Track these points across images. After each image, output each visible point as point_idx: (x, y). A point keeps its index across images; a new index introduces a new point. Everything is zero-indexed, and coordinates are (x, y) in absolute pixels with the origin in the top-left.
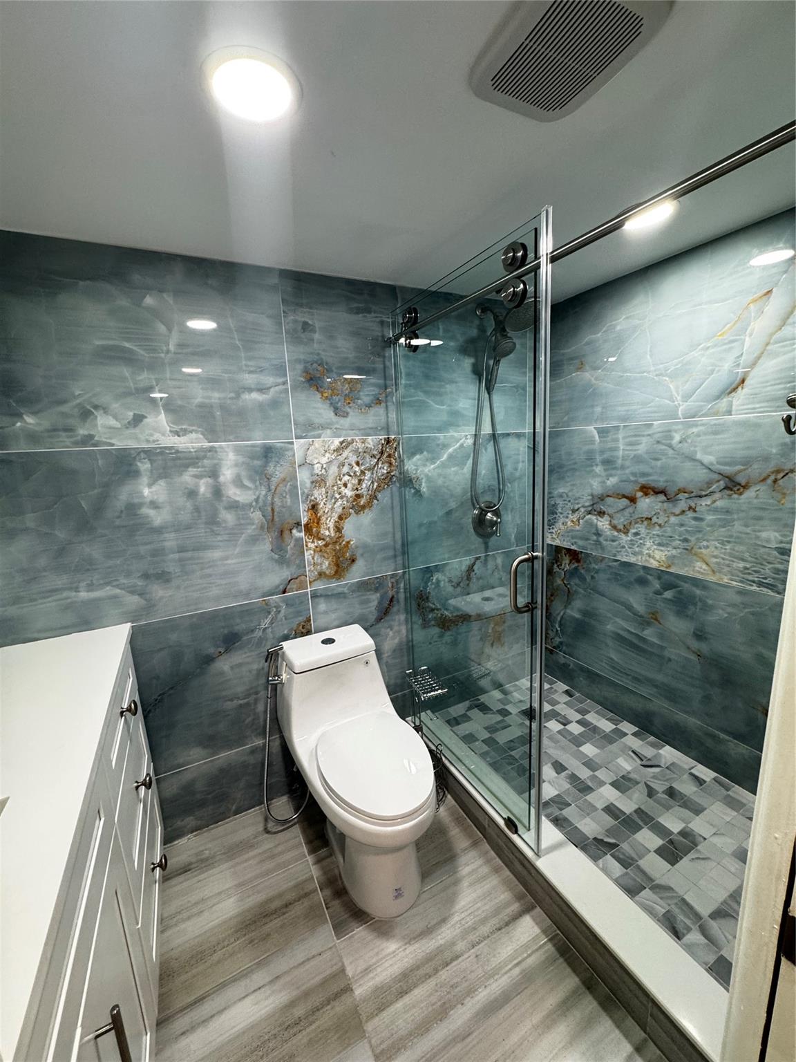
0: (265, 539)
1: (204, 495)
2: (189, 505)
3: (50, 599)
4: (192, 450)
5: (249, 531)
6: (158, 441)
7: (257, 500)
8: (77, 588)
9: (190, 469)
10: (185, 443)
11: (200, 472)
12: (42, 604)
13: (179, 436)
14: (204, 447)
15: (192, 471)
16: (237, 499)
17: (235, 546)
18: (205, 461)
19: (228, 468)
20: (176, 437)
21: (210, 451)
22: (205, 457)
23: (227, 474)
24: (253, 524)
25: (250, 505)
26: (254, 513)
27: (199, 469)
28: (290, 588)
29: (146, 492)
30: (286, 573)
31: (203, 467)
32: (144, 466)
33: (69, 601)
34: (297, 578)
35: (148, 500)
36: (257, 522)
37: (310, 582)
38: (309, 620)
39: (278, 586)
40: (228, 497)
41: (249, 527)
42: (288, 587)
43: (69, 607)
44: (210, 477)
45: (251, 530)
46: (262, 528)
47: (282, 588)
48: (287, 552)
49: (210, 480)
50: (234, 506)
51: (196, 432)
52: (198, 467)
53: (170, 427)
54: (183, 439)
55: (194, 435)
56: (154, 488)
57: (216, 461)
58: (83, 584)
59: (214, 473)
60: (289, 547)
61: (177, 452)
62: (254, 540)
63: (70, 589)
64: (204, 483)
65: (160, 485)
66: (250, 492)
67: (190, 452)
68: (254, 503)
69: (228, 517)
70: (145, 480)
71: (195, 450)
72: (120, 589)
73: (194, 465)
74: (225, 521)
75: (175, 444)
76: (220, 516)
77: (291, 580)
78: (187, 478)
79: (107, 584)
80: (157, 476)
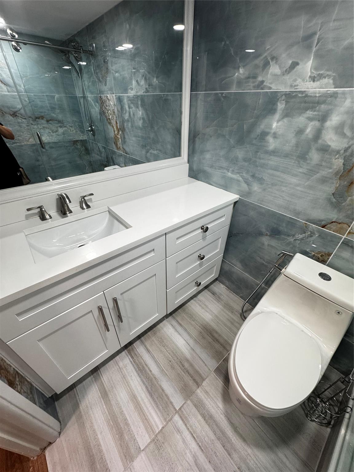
0: (333, 183)
1: (307, 135)
2: (294, 141)
3: (220, 171)
4: (318, 95)
5: (324, 172)
6: (297, 85)
7: (346, 150)
8: (229, 170)
9: (308, 112)
10: (315, 88)
11: (316, 115)
12: (217, 171)
13: (314, 81)
14: (329, 92)
15: (309, 113)
16: (329, 144)
17: (308, 179)
18: (323, 106)
19: (338, 115)
20: (312, 83)
21: (331, 97)
22: (324, 102)
23: (334, 120)
24: (330, 168)
25: (338, 152)
26: (336, 160)
27: (315, 113)
28: (329, 227)
29: (274, 125)
30: (333, 215)
31: (318, 111)
32: (281, 106)
33: (224, 174)
34: (340, 224)
35: (273, 131)
36: (335, 167)
37: (349, 233)
38: (329, 255)
39: (323, 221)
40: (323, 140)
41: (326, 169)
42: (329, 226)
43: (224, 177)
44: (319, 121)
45: (325, 172)
46: (336, 174)
47: (323, 223)
48: (345, 201)
49: (316, 123)
50: (325, 149)
51: (329, 76)
52: (315, 111)
53: (311, 72)
54: (317, 84)
55: (325, 81)
56: (280, 123)
57: (330, 107)
58: (231, 169)
59: (323, 118)
60: (350, 198)
61: (306, 96)
62: (324, 181)
63: (227, 169)
64: (312, 125)
65: (284, 122)
66: (346, 140)
67: (316, 97)
68: (342, 151)
69: (315, 156)
70: (277, 116)
71: (320, 95)
72: (242, 178)
73: (313, 108)
74: (311, 159)
75: (308, 89)
76: (310, 154)
77: (335, 222)
78: (300, 120)
79: (239, 173)
80: (287, 114)
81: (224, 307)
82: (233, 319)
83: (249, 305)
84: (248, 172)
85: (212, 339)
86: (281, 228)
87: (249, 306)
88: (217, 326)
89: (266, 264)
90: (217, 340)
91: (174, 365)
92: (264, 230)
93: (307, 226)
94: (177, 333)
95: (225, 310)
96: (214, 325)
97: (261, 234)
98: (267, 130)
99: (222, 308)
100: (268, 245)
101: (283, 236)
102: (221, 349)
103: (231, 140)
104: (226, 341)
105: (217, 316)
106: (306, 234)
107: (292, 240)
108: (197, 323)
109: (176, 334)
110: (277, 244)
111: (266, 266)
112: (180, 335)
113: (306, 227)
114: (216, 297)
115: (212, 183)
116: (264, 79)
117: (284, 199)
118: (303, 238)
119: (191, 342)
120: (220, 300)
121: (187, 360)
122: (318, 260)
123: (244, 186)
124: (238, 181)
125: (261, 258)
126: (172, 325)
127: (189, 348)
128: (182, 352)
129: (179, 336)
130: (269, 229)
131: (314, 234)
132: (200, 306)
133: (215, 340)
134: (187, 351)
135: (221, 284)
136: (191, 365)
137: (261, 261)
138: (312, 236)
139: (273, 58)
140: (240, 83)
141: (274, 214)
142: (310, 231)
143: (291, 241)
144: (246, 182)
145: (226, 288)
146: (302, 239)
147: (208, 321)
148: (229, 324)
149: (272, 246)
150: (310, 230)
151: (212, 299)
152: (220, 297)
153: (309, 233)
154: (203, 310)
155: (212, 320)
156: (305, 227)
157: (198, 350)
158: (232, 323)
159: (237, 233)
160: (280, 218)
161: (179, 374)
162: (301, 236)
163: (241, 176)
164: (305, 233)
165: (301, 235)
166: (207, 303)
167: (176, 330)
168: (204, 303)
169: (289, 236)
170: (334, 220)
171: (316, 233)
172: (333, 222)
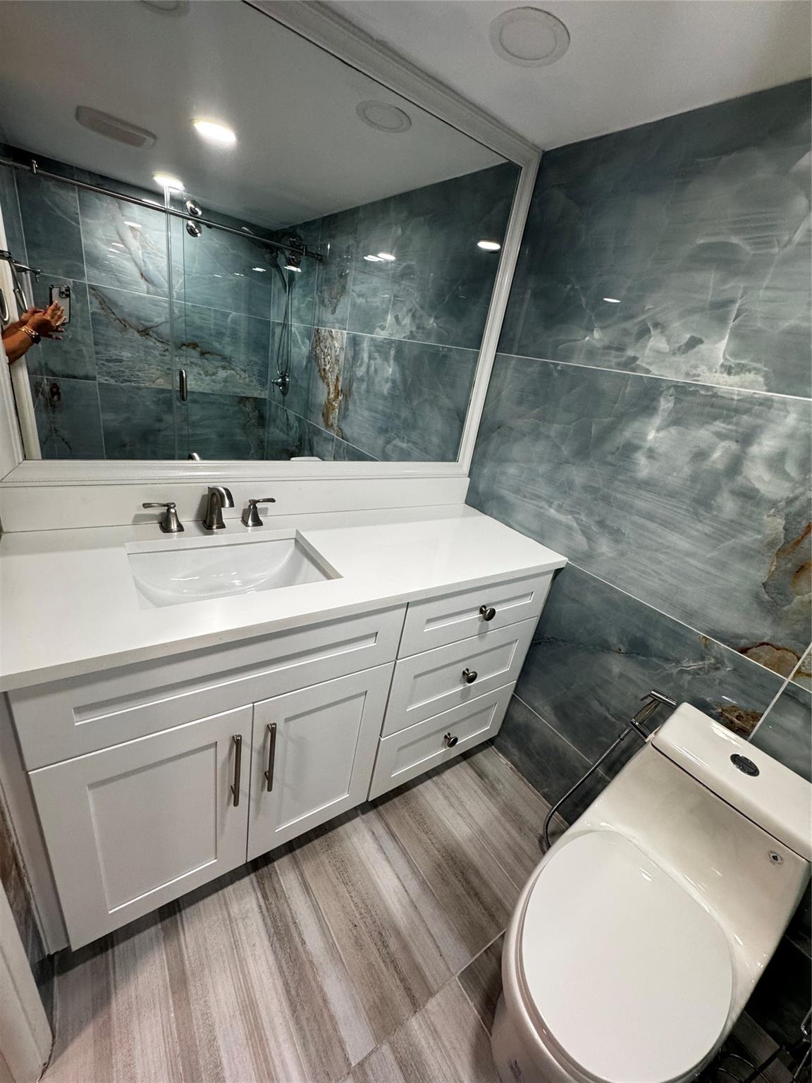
0: (764, 563)
1: (714, 462)
2: (687, 470)
3: (534, 502)
4: (736, 397)
5: (745, 538)
6: (699, 376)
7: (790, 502)
8: (552, 503)
9: (717, 423)
10: (731, 386)
11: (728, 430)
12: (528, 502)
13: (729, 373)
14: (757, 396)
15: (719, 426)
16: (758, 485)
17: (714, 547)
18: (745, 417)
19: (775, 437)
20: (725, 375)
21: (760, 404)
22: (747, 411)
23: (766, 445)
24: (759, 532)
25: (774, 504)
26: (770, 519)
27: (730, 427)
28: (755, 654)
29: (651, 435)
30: (764, 629)
31: (737, 424)
32: (666, 404)
33: (542, 511)
34: (778, 649)
35: (647, 445)
36: (768, 532)
37: (799, 672)
38: (756, 717)
39: (742, 637)
40: (745, 477)
41: (750, 533)
42: (754, 650)
43: (539, 516)
44: (737, 442)
45: (749, 538)
46: (771, 544)
47: (743, 643)
48: (789, 602)
49: (734, 446)
50: (748, 496)
51: (757, 370)
52: (729, 424)
53: (725, 359)
54: (734, 379)
55: (750, 376)
56: (661, 434)
57: (759, 421)
58: (556, 503)
59: (746, 439)
60: (799, 597)
61: (715, 395)
62: (746, 554)
63: (547, 501)
64: (723, 447)
65: (670, 432)
66: (787, 485)
67: (732, 399)
68: (783, 504)
69: (728, 506)
70: (657, 420)
71: (740, 398)
72: (577, 523)
73: (727, 419)
74: (720, 509)
75: (719, 384)
76: (719, 499)
77: (767, 644)
78: (703, 434)
79: (572, 513)
80: (676, 420)
81: (504, 813)
82: (521, 848)
83: (561, 818)
84: (590, 513)
85: (465, 890)
86: (651, 641)
87: (561, 821)
88: (481, 856)
89: (613, 720)
90: (476, 894)
91: (363, 937)
92: (613, 640)
93: (708, 645)
94: (382, 855)
95: (503, 819)
96: (472, 853)
97: (606, 647)
98: (636, 442)
99: (498, 814)
100: (621, 676)
101: (654, 659)
102: (484, 921)
103: (563, 448)
104: (498, 900)
105: (482, 832)
106: (706, 662)
107: (675, 671)
108: (434, 841)
109: (379, 857)
110: (640, 676)
111: (612, 725)
112: (389, 862)
113: (706, 646)
114: (486, 783)
115: (512, 523)
116: (637, 355)
117: (663, 580)
118: (700, 669)
119: (413, 886)
120: (494, 793)
121: (398, 933)
122: (730, 726)
123: (581, 542)
124: (570, 528)
125: (601, 704)
126: (373, 833)
127: (405, 900)
128: (387, 909)
129: (385, 864)
130: (624, 639)
131: (723, 663)
132: (446, 798)
133: (472, 893)
134: (398, 906)
135: (501, 755)
136: (405, 947)
137: (601, 710)
138: (717, 669)
139: (656, 325)
140: (591, 353)
141: (638, 608)
142: (715, 658)
143: (672, 674)
144: (584, 533)
145: (511, 768)
146: (695, 673)
147: (460, 839)
148: (510, 859)
149: (629, 680)
150: (715, 654)
151: (476, 788)
152: (496, 785)
153: (713, 661)
154: (452, 811)
155: (470, 841)
156: (703, 647)
157: (427, 909)
158: (517, 858)
159: (552, 638)
160: (652, 619)
161: (371, 965)
162: (693, 666)
163: (576, 519)
164: (703, 659)
165: (694, 662)
166: (463, 795)
167: (381, 847)
168: (456, 793)
169: (667, 660)
170: (765, 640)
171: (726, 662)
172: (763, 644)
